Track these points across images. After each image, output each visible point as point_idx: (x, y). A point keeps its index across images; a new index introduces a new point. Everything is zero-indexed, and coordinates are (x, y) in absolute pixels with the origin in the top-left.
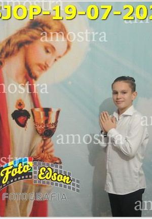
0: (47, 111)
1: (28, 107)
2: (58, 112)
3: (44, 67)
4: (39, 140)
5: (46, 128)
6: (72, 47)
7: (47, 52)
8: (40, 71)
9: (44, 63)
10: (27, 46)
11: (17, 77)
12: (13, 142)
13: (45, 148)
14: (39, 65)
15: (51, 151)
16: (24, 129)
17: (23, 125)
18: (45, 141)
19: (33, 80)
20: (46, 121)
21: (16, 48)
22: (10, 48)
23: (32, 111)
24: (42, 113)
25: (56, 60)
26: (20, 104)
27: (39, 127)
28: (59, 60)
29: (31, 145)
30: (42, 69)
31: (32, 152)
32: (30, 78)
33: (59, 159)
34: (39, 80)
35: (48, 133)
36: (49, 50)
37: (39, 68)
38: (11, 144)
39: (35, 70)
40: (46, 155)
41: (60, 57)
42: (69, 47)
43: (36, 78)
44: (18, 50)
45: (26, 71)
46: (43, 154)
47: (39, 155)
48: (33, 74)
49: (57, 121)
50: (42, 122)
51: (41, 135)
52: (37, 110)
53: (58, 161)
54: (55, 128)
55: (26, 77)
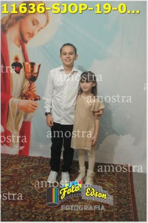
0: (33, 64)
1: (21, 61)
2: (39, 66)
3: (32, 35)
4: (27, 83)
5: (32, 75)
6: (50, 21)
7: (34, 24)
8: (29, 37)
9: (31, 32)
10: (21, 20)
11: (15, 41)
12: (12, 83)
13: (31, 88)
14: (29, 33)
15: (34, 91)
16: (18, 75)
17: (18, 72)
18: (31, 84)
19: (25, 44)
20: (32, 71)
21: (15, 21)
22: (11, 21)
23: (24, 64)
24: (29, 66)
25: (39, 30)
26: (17, 59)
27: (27, 75)
28: (41, 30)
29: (22, 85)
30: (31, 36)
31: (23, 90)
32: (22, 42)
33: (39, 97)
34: (28, 43)
35: (33, 79)
36: (35, 23)
37: (29, 36)
38: (11, 84)
39: (26, 37)
40: (31, 93)
41: (42, 28)
42: (48, 21)
43: (26, 42)
44: (16, 22)
45: (20, 37)
46: (29, 92)
47: (27, 92)
48: (25, 40)
49: (38, 72)
50: (30, 71)
51: (29, 80)
52: (27, 63)
53: (38, 98)
54: (37, 76)
55: (20, 41)
